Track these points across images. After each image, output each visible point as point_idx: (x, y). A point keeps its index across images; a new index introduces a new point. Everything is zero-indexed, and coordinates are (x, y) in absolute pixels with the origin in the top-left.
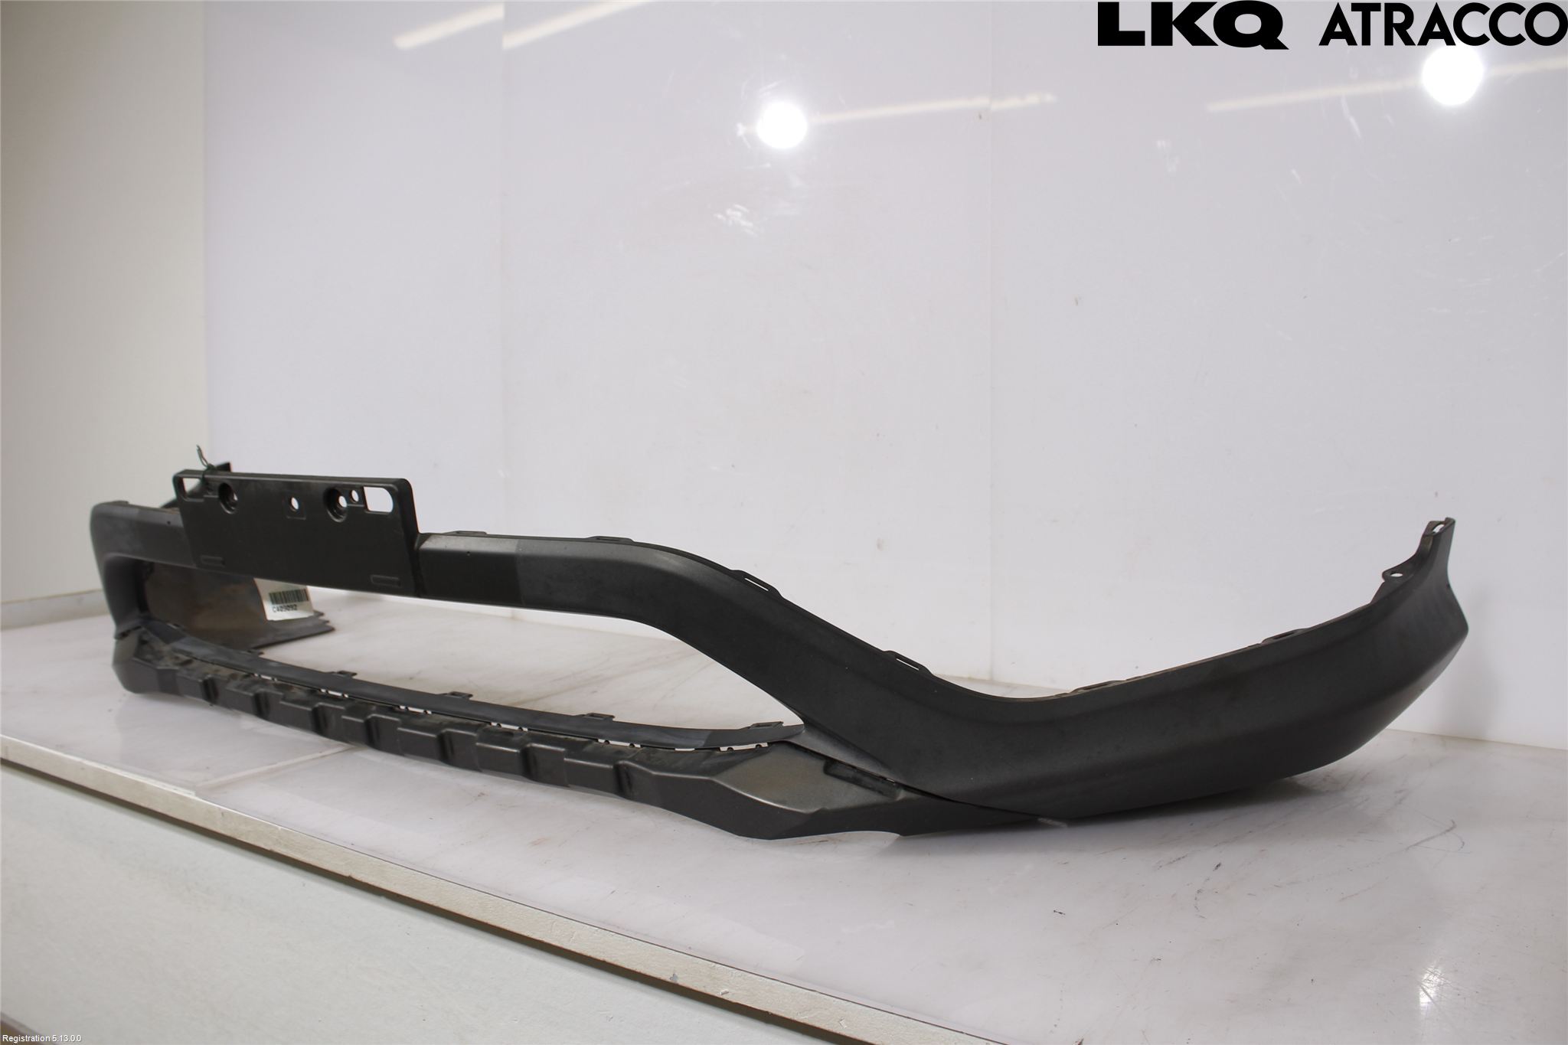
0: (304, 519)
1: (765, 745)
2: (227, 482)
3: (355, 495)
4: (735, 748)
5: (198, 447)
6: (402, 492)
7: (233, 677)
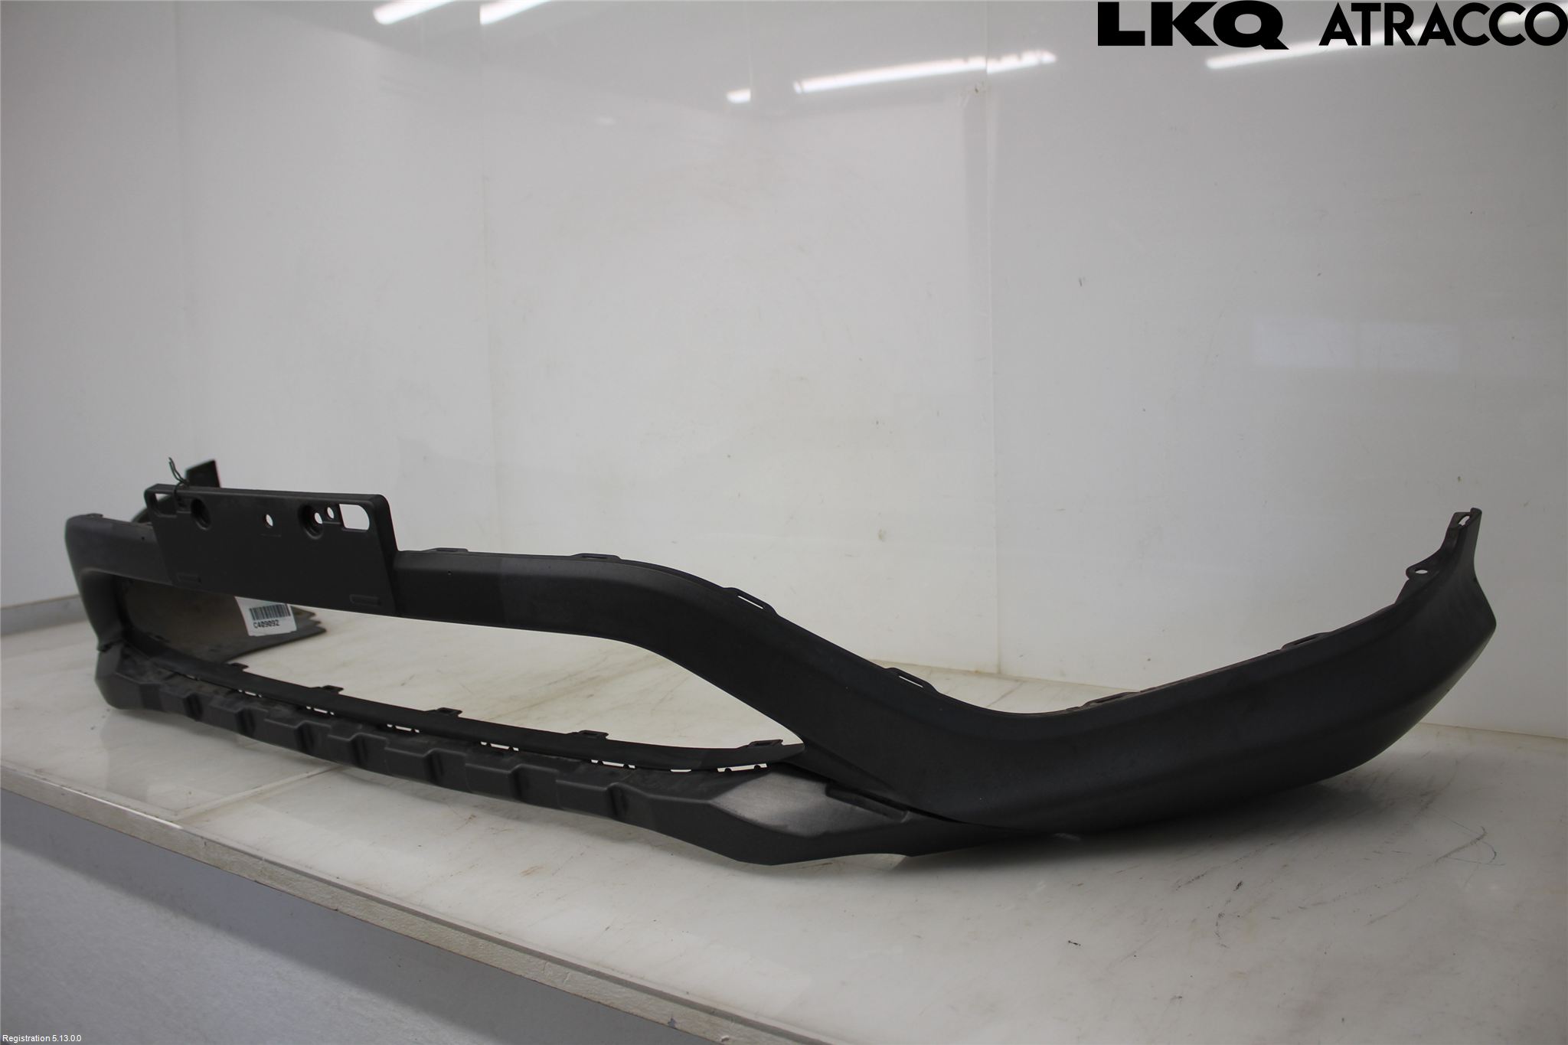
0: (280, 536)
1: (764, 766)
2: (199, 498)
3: (331, 513)
4: (733, 769)
5: (170, 459)
6: (378, 509)
7: (216, 692)
